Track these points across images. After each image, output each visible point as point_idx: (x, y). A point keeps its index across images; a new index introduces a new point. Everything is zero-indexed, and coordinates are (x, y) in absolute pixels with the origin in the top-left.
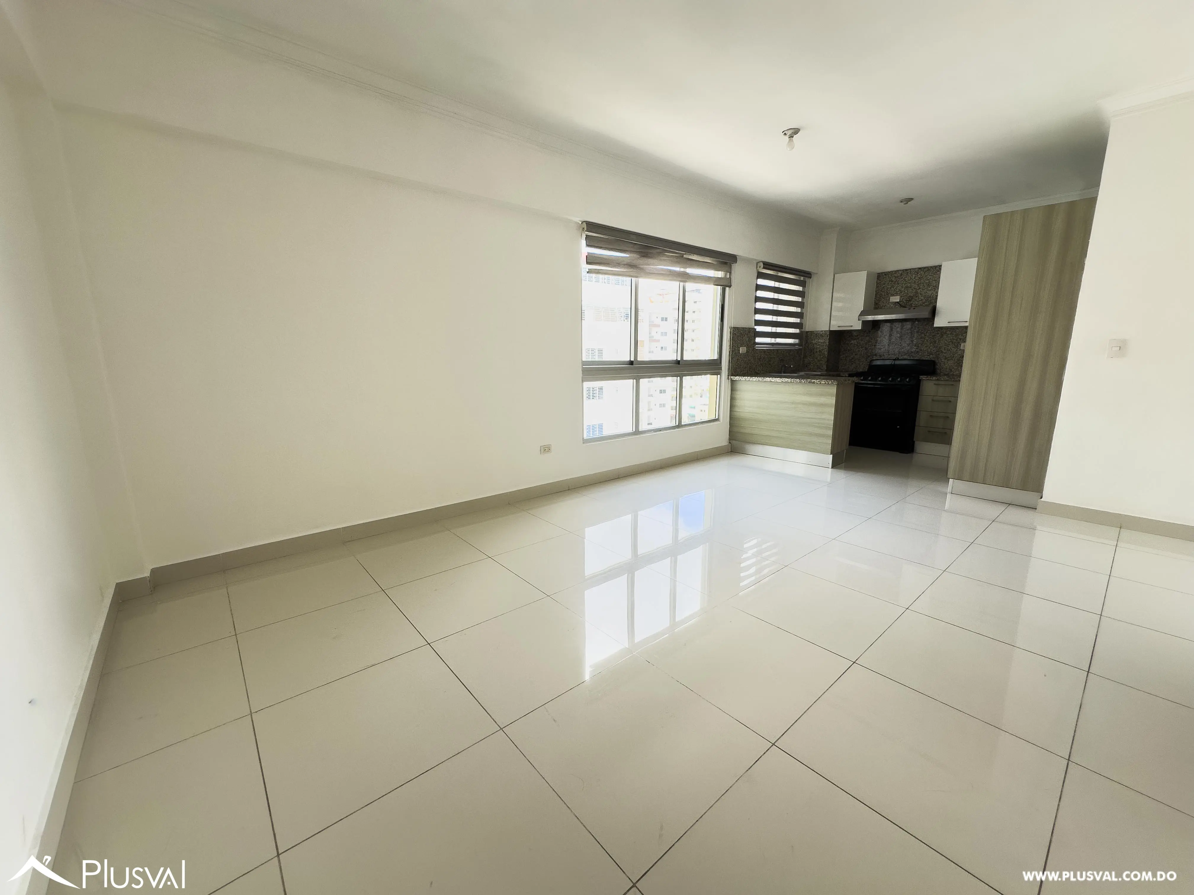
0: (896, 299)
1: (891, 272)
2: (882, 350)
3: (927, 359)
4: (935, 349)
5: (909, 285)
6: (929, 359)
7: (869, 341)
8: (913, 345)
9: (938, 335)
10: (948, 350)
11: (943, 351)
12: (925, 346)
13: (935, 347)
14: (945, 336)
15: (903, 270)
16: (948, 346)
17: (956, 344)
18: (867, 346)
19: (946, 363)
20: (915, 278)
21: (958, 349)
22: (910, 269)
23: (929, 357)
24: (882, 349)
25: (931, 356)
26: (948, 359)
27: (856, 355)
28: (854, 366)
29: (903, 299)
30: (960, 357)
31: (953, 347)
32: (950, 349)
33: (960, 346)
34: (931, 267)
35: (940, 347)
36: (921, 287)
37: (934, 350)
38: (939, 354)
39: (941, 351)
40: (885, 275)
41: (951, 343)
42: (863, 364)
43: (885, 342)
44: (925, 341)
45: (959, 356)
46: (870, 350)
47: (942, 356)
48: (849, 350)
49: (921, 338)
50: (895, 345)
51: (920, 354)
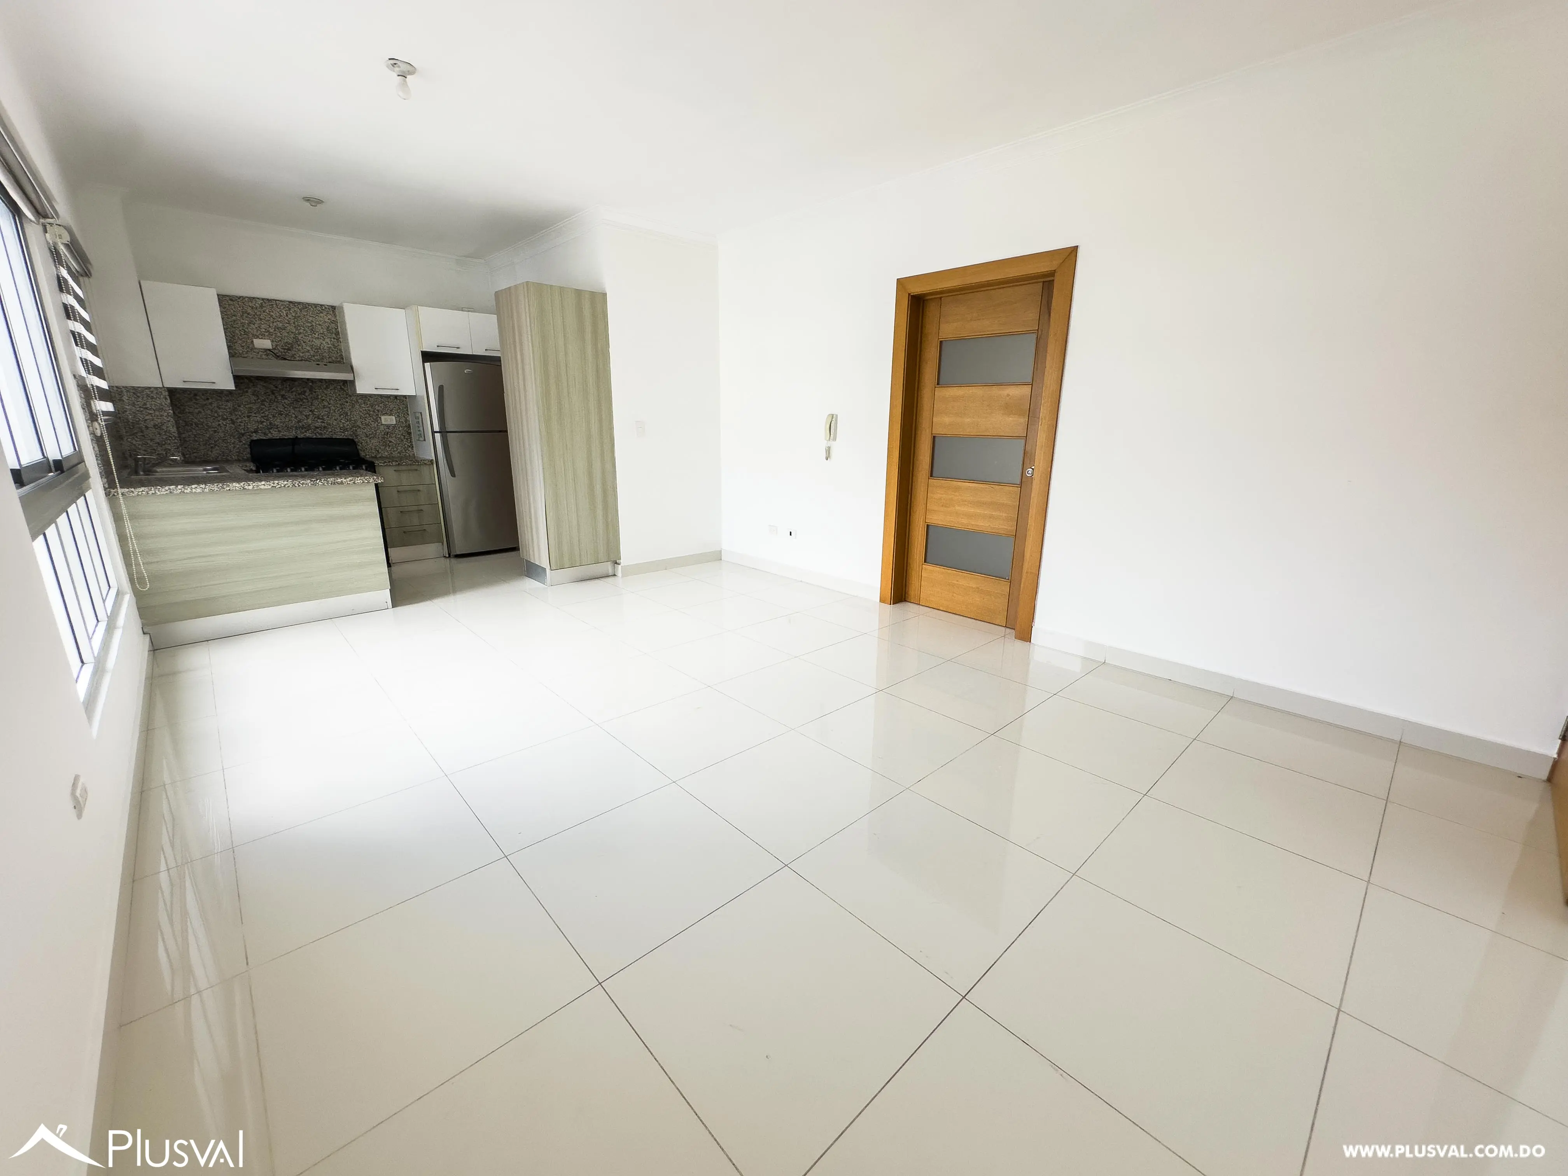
0: (265, 343)
1: (240, 297)
2: (265, 424)
3: (341, 437)
4: (348, 422)
5: (280, 325)
6: (344, 437)
7: (235, 410)
8: (315, 417)
9: (348, 404)
10: (367, 425)
11: (361, 426)
12: (334, 418)
13: (348, 420)
14: (357, 406)
15: (263, 299)
16: (365, 420)
17: (375, 417)
18: (234, 417)
19: (369, 442)
20: (287, 316)
21: (379, 423)
22: (276, 300)
23: (343, 434)
24: (263, 422)
25: (346, 432)
26: (370, 436)
27: (215, 432)
28: (218, 451)
29: (277, 346)
30: (385, 434)
31: (372, 421)
32: (369, 424)
33: (381, 420)
34: (309, 304)
35: (354, 420)
36: (301, 331)
37: (348, 425)
38: (356, 430)
39: (358, 426)
40: (231, 300)
41: (368, 415)
42: (234, 447)
43: (266, 411)
44: (332, 412)
45: (383, 433)
46: (243, 424)
47: (361, 433)
48: (197, 425)
49: (324, 408)
50: (286, 416)
51: (330, 430)
